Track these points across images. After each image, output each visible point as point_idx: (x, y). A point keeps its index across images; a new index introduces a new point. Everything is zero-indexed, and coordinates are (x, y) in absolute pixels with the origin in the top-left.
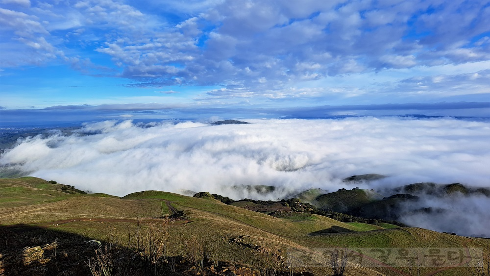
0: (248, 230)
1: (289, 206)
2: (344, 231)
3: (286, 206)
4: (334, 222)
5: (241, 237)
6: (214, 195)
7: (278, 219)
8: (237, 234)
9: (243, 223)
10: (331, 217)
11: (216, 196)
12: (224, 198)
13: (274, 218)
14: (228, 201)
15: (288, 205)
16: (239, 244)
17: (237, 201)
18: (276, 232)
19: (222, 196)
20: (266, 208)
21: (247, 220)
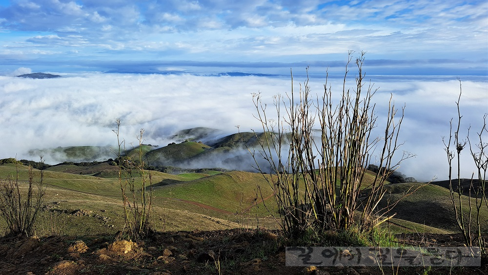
0: (65, 195)
1: (118, 165)
2: (174, 182)
3: (114, 165)
4: (165, 175)
5: (56, 203)
6: (21, 161)
7: (104, 180)
8: (51, 201)
9: (62, 188)
10: (162, 171)
11: (25, 162)
12: (37, 163)
13: (99, 179)
14: (43, 167)
15: (116, 164)
16: (52, 211)
17: (54, 166)
18: (102, 192)
19: (34, 162)
20: (90, 169)
21: (66, 185)
